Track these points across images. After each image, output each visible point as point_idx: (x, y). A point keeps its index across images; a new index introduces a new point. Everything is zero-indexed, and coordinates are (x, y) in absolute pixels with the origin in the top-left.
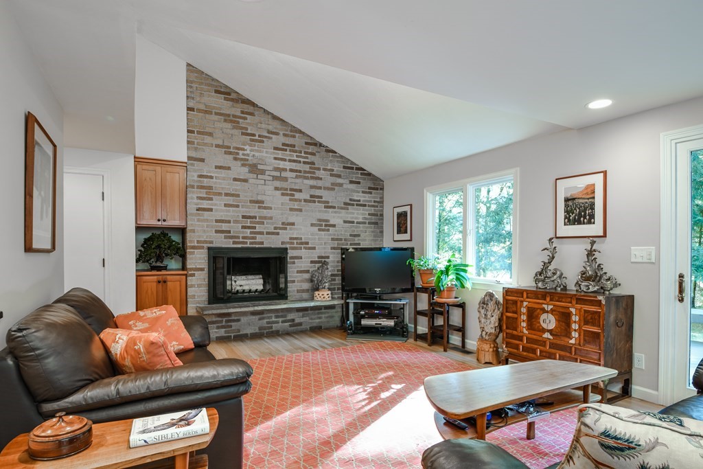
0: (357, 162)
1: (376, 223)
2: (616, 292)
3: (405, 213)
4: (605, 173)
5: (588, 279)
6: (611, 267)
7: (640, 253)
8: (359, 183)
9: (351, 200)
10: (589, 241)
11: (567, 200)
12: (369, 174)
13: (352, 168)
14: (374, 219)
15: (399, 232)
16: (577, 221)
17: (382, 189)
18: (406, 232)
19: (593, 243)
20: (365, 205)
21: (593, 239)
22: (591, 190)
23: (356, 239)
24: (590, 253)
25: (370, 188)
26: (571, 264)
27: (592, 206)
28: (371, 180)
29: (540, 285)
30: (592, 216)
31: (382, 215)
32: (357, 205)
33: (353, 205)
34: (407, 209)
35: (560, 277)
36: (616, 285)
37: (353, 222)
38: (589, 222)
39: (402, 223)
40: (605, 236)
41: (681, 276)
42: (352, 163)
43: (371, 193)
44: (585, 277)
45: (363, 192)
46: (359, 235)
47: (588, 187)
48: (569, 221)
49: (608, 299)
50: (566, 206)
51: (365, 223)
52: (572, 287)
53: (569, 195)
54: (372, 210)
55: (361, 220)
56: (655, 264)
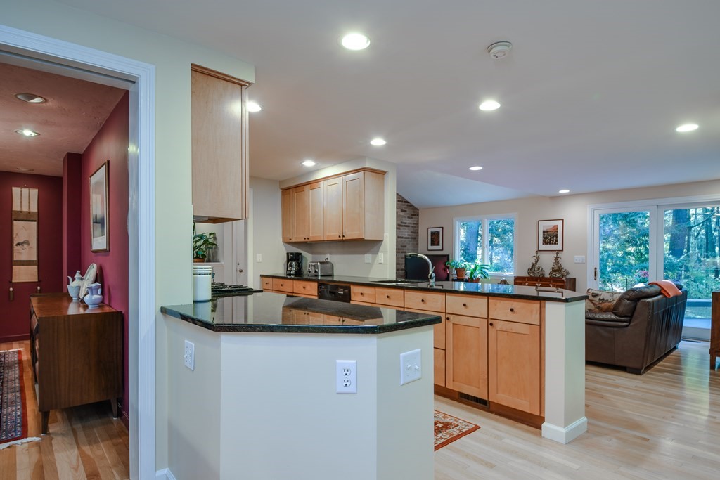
0: (405, 198)
1: (415, 238)
2: (568, 277)
3: (438, 233)
4: (563, 220)
5: (555, 271)
6: (566, 266)
7: (578, 258)
8: (406, 211)
9: (402, 223)
10: (555, 253)
11: (544, 232)
12: (411, 205)
13: (402, 202)
14: (414, 235)
15: (432, 244)
16: (549, 243)
17: (418, 215)
18: (438, 244)
19: (557, 254)
20: (409, 226)
21: (558, 252)
22: (556, 228)
23: (404, 248)
24: (556, 259)
25: (412, 215)
26: (547, 264)
27: (557, 236)
28: (412, 209)
29: (531, 275)
30: (557, 241)
31: (418, 233)
32: (405, 226)
33: (402, 226)
34: (440, 230)
35: (542, 270)
36: (568, 273)
37: (402, 238)
38: (555, 244)
39: (435, 239)
40: (562, 250)
41: (596, 269)
42: (403, 198)
43: (412, 218)
44: (554, 270)
45: (408, 217)
46: (405, 246)
47: (555, 226)
48: (545, 243)
49: (567, 279)
50: (544, 235)
51: (408, 238)
52: (547, 275)
53: (545, 230)
54: (412, 229)
55: (407, 236)
56: (584, 263)
